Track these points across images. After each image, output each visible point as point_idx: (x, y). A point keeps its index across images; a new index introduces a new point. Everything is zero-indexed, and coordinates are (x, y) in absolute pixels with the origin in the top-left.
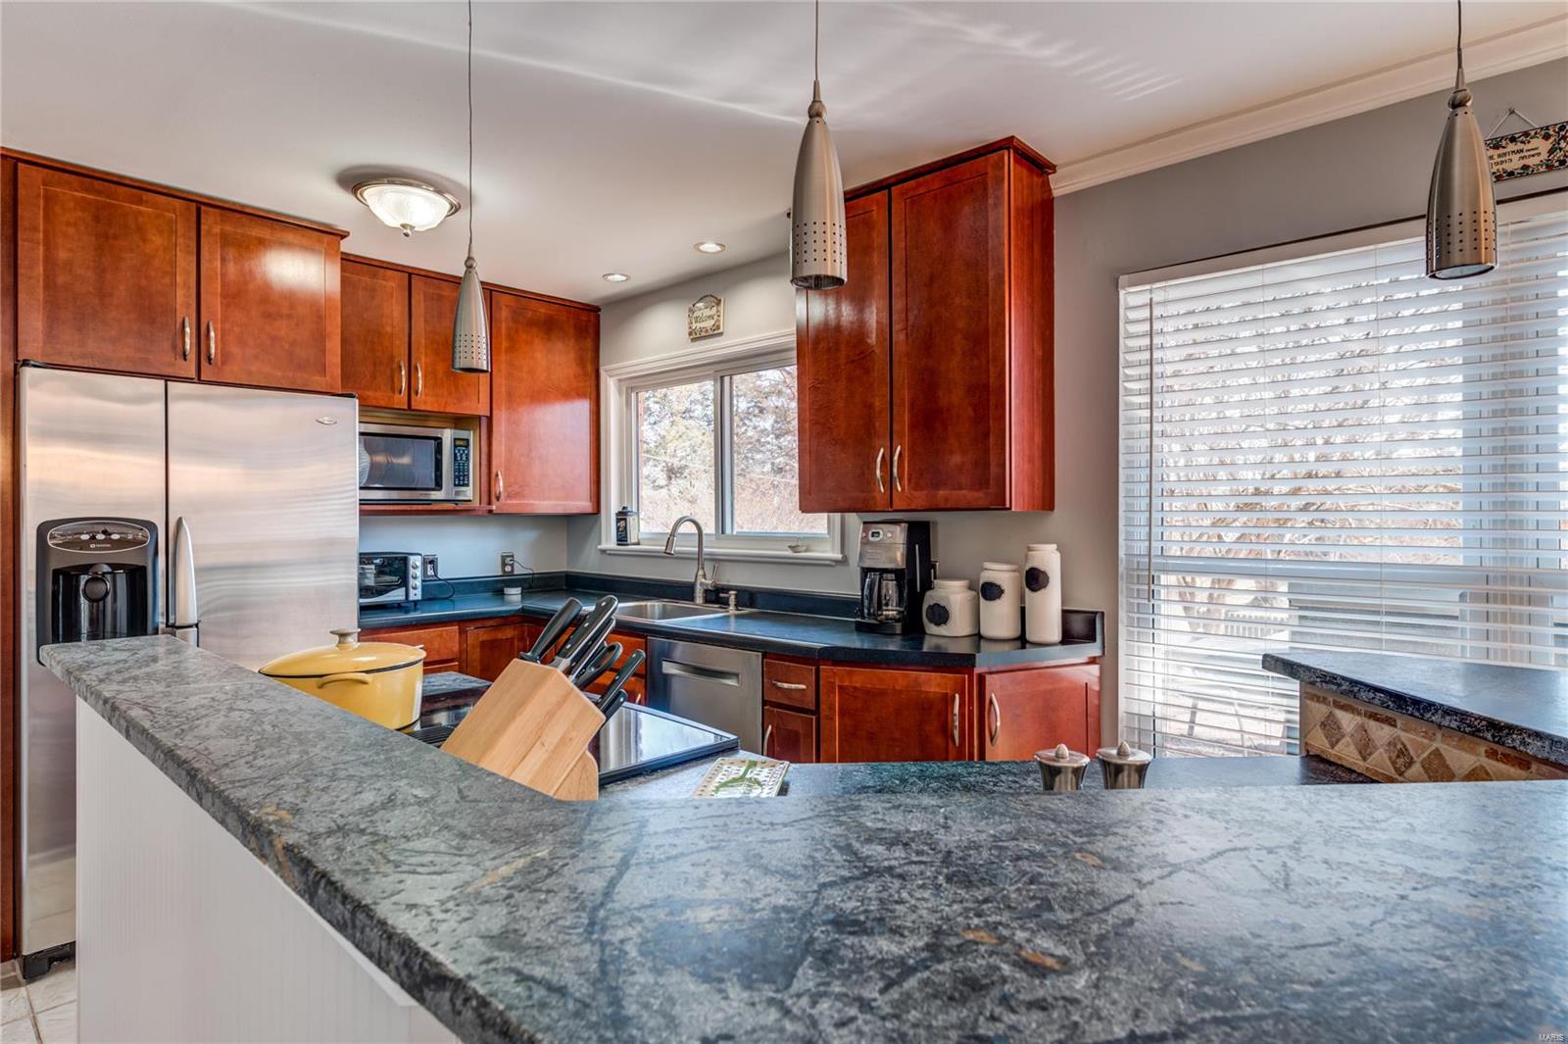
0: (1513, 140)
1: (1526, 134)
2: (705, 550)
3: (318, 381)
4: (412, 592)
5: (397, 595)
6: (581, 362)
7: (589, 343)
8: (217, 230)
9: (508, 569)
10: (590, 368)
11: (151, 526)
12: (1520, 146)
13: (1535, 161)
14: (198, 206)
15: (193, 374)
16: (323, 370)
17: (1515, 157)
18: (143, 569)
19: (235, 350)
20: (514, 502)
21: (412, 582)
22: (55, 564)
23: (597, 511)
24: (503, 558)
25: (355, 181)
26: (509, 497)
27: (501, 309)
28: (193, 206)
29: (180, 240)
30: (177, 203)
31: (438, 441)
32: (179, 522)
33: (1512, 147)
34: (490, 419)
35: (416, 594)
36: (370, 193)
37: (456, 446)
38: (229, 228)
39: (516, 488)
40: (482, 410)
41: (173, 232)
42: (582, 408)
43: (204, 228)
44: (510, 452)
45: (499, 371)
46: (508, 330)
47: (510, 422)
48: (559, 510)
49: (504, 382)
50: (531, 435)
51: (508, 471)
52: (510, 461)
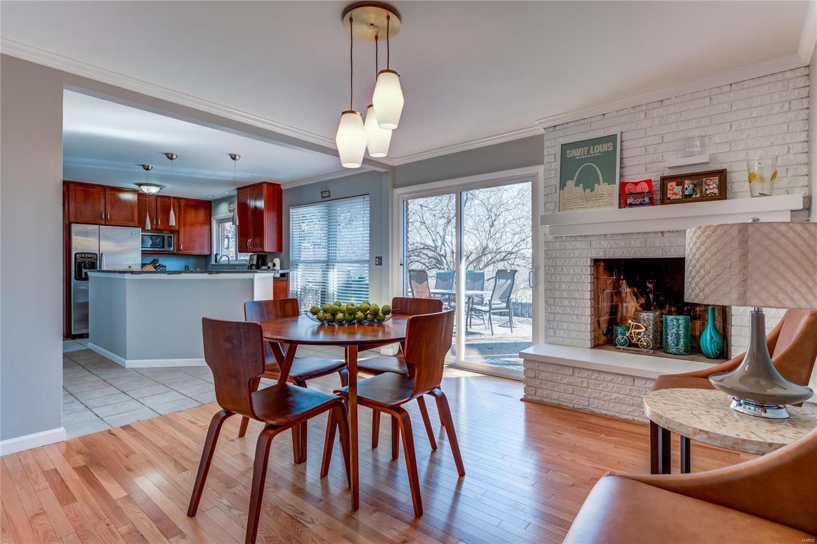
1: (326, 191)
3: (132, 224)
6: (206, 216)
7: (208, 211)
8: (109, 193)
9: (187, 269)
10: (208, 217)
11: (96, 254)
13: (327, 195)
14: (105, 188)
15: (104, 223)
16: (133, 221)
18: (95, 263)
19: (113, 218)
20: (186, 251)
22: (78, 261)
23: (211, 255)
24: (185, 266)
26: (184, 250)
27: (181, 203)
29: (101, 196)
30: (101, 188)
31: (163, 237)
32: (102, 254)
34: (179, 231)
38: (112, 192)
39: (186, 248)
40: (176, 229)
41: (100, 194)
42: (206, 228)
43: (106, 192)
44: (184, 239)
45: (181, 219)
46: (184, 208)
47: (184, 231)
48: (199, 254)
49: (182, 222)
50: (190, 235)
51: (184, 244)
52: (184, 241)
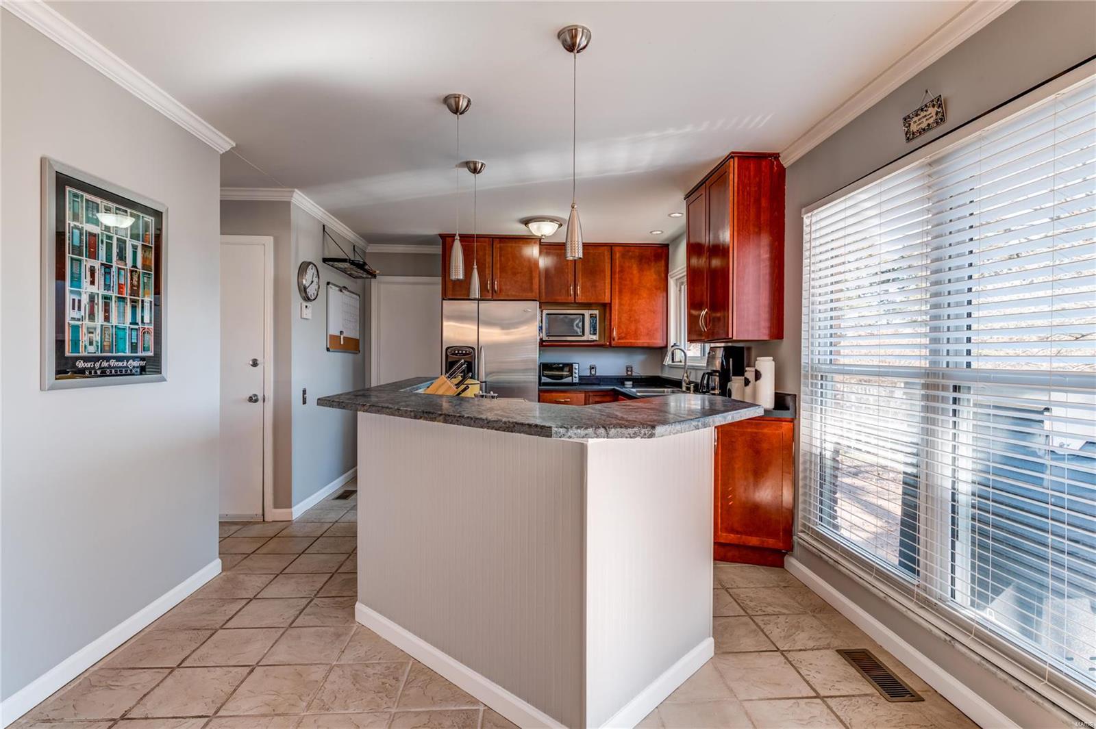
0: (922, 110)
1: (926, 106)
2: (688, 364)
3: (530, 295)
4: (574, 379)
5: (568, 380)
6: (659, 273)
7: (664, 263)
8: (498, 246)
9: (629, 373)
10: (663, 275)
11: (473, 348)
12: (925, 113)
13: (931, 121)
14: (493, 239)
15: (490, 297)
16: (531, 290)
17: (924, 120)
18: (472, 361)
19: (504, 288)
20: (622, 341)
21: (574, 375)
22: (449, 360)
23: (666, 347)
24: (627, 368)
25: (526, 222)
26: (619, 339)
27: (616, 254)
28: (491, 239)
29: (487, 252)
30: (487, 239)
31: (583, 315)
32: (481, 347)
33: (923, 114)
34: (610, 304)
35: (576, 380)
36: (530, 225)
37: (591, 317)
38: (501, 245)
39: (623, 335)
40: (607, 300)
41: (485, 250)
42: (661, 295)
43: (494, 246)
44: (620, 318)
45: (615, 282)
46: (620, 262)
47: (620, 304)
48: (646, 345)
49: (617, 287)
50: (631, 310)
51: (619, 327)
52: (620, 322)
